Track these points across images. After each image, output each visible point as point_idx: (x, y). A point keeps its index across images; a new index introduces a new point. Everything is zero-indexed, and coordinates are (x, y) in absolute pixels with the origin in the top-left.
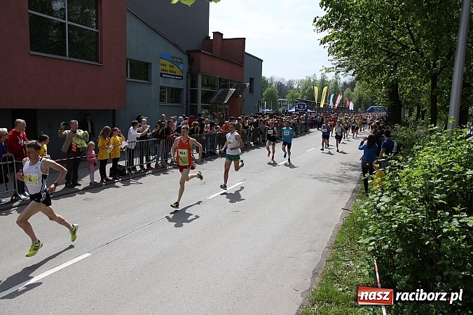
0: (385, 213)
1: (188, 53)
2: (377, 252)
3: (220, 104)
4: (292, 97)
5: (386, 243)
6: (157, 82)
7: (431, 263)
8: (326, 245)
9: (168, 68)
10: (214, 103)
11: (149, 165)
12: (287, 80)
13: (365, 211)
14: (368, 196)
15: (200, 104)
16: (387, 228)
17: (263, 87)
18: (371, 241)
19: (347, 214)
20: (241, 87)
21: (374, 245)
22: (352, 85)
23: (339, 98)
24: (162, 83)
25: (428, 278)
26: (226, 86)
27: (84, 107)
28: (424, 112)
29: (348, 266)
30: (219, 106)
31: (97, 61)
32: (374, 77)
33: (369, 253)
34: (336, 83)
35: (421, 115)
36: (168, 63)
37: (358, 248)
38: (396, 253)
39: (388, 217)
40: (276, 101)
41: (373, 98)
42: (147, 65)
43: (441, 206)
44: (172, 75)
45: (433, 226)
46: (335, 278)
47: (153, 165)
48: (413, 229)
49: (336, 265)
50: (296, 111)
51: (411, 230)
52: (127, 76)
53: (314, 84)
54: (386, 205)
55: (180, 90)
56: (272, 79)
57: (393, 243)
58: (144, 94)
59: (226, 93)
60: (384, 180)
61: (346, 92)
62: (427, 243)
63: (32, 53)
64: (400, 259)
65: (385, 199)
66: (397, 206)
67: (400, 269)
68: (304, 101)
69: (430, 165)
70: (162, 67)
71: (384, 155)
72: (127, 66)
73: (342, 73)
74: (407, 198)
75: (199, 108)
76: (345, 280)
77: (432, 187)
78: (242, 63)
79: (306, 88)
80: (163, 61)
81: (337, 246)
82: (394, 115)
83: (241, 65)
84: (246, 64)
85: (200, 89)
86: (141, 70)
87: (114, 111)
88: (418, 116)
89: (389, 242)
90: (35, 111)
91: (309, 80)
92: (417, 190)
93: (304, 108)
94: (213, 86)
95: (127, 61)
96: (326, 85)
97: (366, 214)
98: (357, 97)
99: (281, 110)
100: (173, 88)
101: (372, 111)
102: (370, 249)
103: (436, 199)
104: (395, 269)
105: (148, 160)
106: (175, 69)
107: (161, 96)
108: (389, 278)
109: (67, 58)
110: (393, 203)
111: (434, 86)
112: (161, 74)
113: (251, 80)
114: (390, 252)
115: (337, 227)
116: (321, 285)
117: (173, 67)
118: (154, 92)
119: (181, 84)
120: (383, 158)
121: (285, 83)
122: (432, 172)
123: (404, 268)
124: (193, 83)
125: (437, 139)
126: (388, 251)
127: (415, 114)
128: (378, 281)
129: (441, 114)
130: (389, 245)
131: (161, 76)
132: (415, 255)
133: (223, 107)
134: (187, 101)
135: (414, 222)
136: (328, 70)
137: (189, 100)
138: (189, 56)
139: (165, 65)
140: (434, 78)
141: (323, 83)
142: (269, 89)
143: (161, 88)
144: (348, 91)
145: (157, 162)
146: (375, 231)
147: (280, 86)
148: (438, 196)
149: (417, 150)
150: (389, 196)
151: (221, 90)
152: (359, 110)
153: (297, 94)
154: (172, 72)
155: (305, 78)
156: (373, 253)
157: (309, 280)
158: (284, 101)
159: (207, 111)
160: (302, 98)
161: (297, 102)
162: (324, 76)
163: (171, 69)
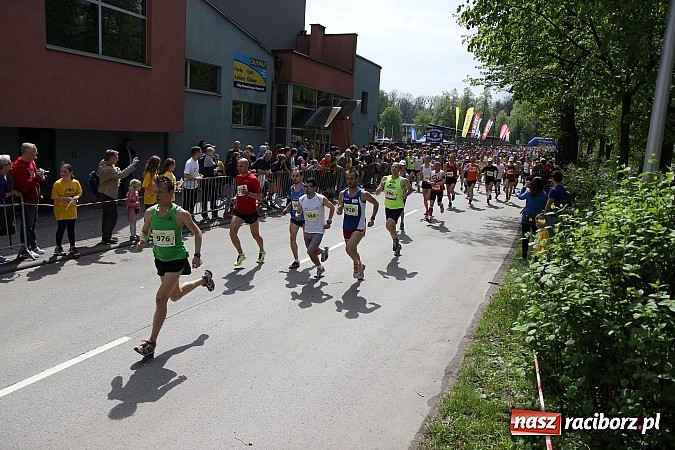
0: (553, 289)
1: (275, 54)
2: (539, 344)
3: (319, 128)
4: (422, 121)
5: (551, 332)
6: (229, 94)
7: (614, 361)
8: (465, 333)
9: (245, 75)
10: (310, 127)
11: (215, 214)
13: (524, 286)
14: (527, 265)
15: (289, 127)
16: (554, 311)
17: (380, 106)
18: (531, 329)
19: (496, 290)
20: (348, 106)
21: (534, 335)
22: (508, 106)
23: (490, 124)
24: (236, 95)
25: (609, 381)
26: (327, 102)
27: (124, 129)
28: (610, 148)
29: (495, 364)
30: (317, 132)
31: (143, 62)
32: (541, 95)
33: (525, 346)
34: (485, 103)
35: (605, 151)
36: (245, 68)
37: (510, 338)
38: (565, 346)
39: (555, 296)
40: (397, 127)
41: (538, 125)
42: (216, 70)
43: (632, 282)
44: (252, 85)
45: (619, 310)
46: (476, 380)
47: (221, 214)
48: (592, 313)
49: (479, 361)
50: (427, 141)
51: (589, 314)
52: (186, 85)
53: (454, 103)
54: (554, 278)
55: (262, 107)
56: (393, 95)
57: (561, 332)
58: (209, 112)
59: (327, 113)
60: (552, 242)
61: (499, 116)
62: (610, 333)
63: (49, 47)
64: (571, 355)
65: (553, 270)
66: (569, 281)
67: (569, 369)
68: (439, 128)
69: (618, 222)
70: (237, 73)
71: (553, 207)
72: (186, 70)
73: (495, 87)
74: (584, 269)
75: (289, 132)
76: (491, 383)
77: (620, 254)
78: (352, 70)
79: (442, 109)
80: (238, 65)
81: (480, 335)
82: (568, 152)
83: (350, 72)
84: (356, 72)
85: (290, 106)
86: (206, 77)
87: (166, 134)
88: (601, 153)
89: (557, 331)
90: (52, 131)
91: (447, 98)
92: (598, 257)
93: (438, 137)
94: (309, 103)
95: (186, 63)
96: (472, 106)
97: (525, 290)
98: (515, 124)
99: (405, 140)
100: (251, 104)
101: (536, 143)
102: (529, 339)
103: (626, 271)
104: (563, 369)
105: (213, 206)
106: (256, 76)
107: (234, 115)
108: (554, 381)
109: (100, 56)
110: (563, 276)
111: (626, 110)
113: (364, 95)
114: (557, 345)
115: (481, 308)
116: (456, 389)
117: (251, 73)
118: (224, 108)
119: (264, 99)
120: (552, 210)
121: (412, 101)
122: (622, 233)
123: (575, 368)
124: (281, 98)
125: (629, 186)
126: (554, 343)
127: (596, 149)
128: (539, 384)
129: (634, 150)
130: (556, 334)
132: (592, 349)
133: (322, 132)
134: (271, 124)
135: (593, 303)
136: (474, 82)
137: (274, 122)
138: (276, 57)
139: (241, 71)
140: (626, 99)
141: (467, 103)
142: (389, 109)
143: (235, 103)
144: (502, 113)
145: (226, 210)
146: (537, 314)
147: (405, 105)
148: (628, 267)
149: (600, 201)
150: (557, 265)
151: (321, 108)
152: (518, 142)
153: (430, 117)
154: (251, 80)
155: (441, 95)
156: (533, 345)
157: (439, 383)
158: (409, 127)
159: (299, 138)
160: (437, 122)
161: (428, 129)
162: (468, 92)
163: (250, 76)
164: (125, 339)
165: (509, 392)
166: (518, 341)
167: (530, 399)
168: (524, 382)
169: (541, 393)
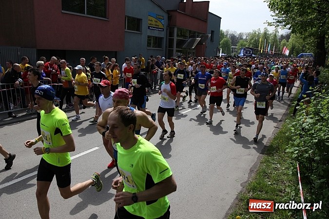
0: (309, 130)
1: (168, 12)
2: (300, 158)
3: (189, 49)
4: (242, 45)
5: (307, 152)
6: (146, 32)
8: (260, 152)
9: (154, 23)
10: (185, 48)
12: (238, 33)
13: (293, 129)
14: (295, 118)
15: (175, 48)
17: (220, 37)
18: (297, 150)
19: (278, 131)
20: (204, 38)
21: (298, 153)
22: (288, 37)
24: (149, 33)
26: (193, 35)
27: (96, 49)
29: (276, 167)
30: (188, 51)
31: (105, 17)
32: (306, 30)
33: (292, 159)
34: (275, 35)
36: (154, 19)
37: (284, 155)
38: (314, 160)
39: (310, 134)
40: (229, 48)
41: (304, 46)
42: (139, 21)
44: (157, 28)
46: (266, 175)
49: (268, 166)
50: (244, 55)
52: (125, 28)
53: (259, 36)
54: (310, 125)
55: (162, 38)
56: (227, 32)
57: (312, 153)
58: (137, 41)
59: (194, 41)
61: (283, 42)
63: (63, 11)
64: (318, 165)
65: (309, 121)
66: (318, 126)
67: (316, 172)
68: (251, 49)
70: (150, 22)
71: (310, 88)
72: (125, 21)
73: (281, 27)
75: (174, 51)
76: (273, 177)
79: (252, 39)
80: (150, 18)
83: (205, 21)
84: (208, 21)
85: (175, 38)
86: (135, 24)
87: (116, 52)
89: (310, 152)
91: (255, 33)
93: (250, 53)
94: (185, 37)
95: (126, 17)
97: (293, 131)
98: (291, 46)
99: (233, 55)
100: (156, 37)
101: (302, 56)
102: (294, 156)
104: (312, 172)
106: (159, 23)
107: (148, 43)
108: (308, 177)
109: (86, 15)
110: (315, 124)
112: (149, 27)
113: (212, 32)
114: (310, 159)
116: (255, 179)
117: (156, 22)
118: (143, 40)
119: (163, 35)
120: (310, 90)
121: (237, 35)
124: (171, 34)
126: (307, 158)
128: (299, 179)
130: (309, 154)
131: (149, 28)
133: (191, 51)
134: (166, 47)
136: (270, 24)
137: (168, 46)
138: (169, 14)
139: (152, 21)
141: (265, 35)
142: (225, 39)
143: (149, 37)
144: (284, 41)
146: (299, 143)
147: (233, 37)
150: (312, 118)
151: (190, 39)
152: (292, 55)
153: (245, 43)
154: (157, 26)
155: (252, 32)
156: (297, 159)
157: (247, 176)
158: (235, 48)
159: (180, 54)
160: (249, 46)
161: (245, 49)
162: (266, 30)
163: (156, 23)
164: (97, 148)
165: (282, 182)
166: (288, 157)
167: (294, 186)
168: (291, 177)
169: (300, 183)
